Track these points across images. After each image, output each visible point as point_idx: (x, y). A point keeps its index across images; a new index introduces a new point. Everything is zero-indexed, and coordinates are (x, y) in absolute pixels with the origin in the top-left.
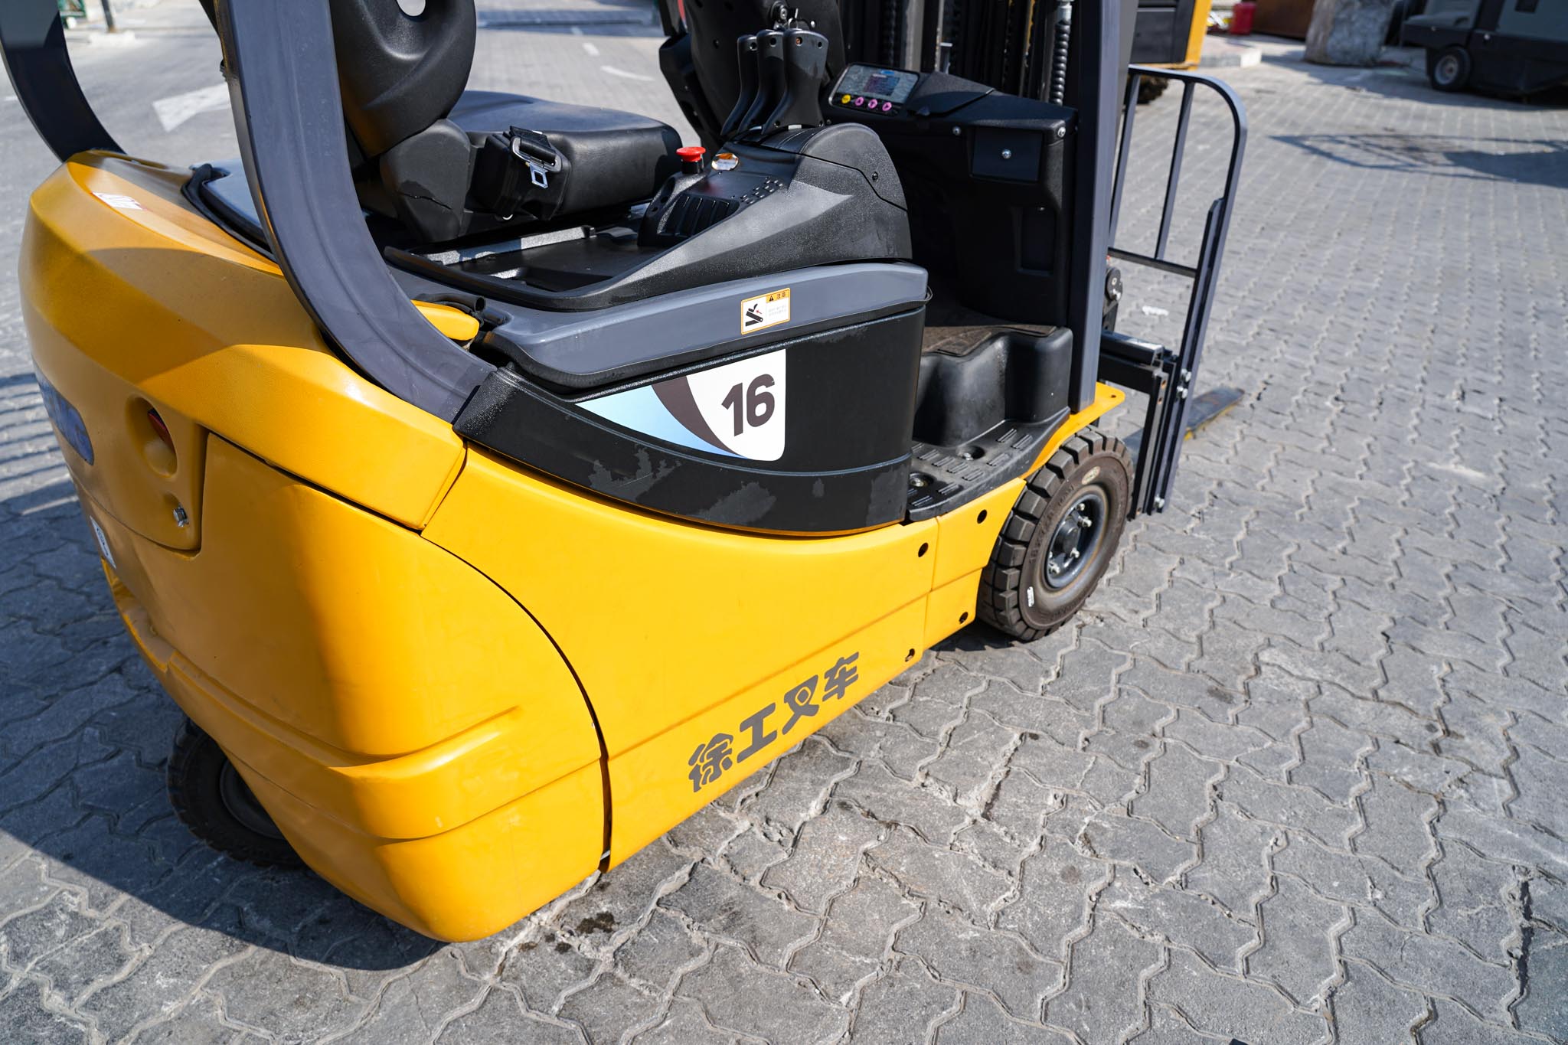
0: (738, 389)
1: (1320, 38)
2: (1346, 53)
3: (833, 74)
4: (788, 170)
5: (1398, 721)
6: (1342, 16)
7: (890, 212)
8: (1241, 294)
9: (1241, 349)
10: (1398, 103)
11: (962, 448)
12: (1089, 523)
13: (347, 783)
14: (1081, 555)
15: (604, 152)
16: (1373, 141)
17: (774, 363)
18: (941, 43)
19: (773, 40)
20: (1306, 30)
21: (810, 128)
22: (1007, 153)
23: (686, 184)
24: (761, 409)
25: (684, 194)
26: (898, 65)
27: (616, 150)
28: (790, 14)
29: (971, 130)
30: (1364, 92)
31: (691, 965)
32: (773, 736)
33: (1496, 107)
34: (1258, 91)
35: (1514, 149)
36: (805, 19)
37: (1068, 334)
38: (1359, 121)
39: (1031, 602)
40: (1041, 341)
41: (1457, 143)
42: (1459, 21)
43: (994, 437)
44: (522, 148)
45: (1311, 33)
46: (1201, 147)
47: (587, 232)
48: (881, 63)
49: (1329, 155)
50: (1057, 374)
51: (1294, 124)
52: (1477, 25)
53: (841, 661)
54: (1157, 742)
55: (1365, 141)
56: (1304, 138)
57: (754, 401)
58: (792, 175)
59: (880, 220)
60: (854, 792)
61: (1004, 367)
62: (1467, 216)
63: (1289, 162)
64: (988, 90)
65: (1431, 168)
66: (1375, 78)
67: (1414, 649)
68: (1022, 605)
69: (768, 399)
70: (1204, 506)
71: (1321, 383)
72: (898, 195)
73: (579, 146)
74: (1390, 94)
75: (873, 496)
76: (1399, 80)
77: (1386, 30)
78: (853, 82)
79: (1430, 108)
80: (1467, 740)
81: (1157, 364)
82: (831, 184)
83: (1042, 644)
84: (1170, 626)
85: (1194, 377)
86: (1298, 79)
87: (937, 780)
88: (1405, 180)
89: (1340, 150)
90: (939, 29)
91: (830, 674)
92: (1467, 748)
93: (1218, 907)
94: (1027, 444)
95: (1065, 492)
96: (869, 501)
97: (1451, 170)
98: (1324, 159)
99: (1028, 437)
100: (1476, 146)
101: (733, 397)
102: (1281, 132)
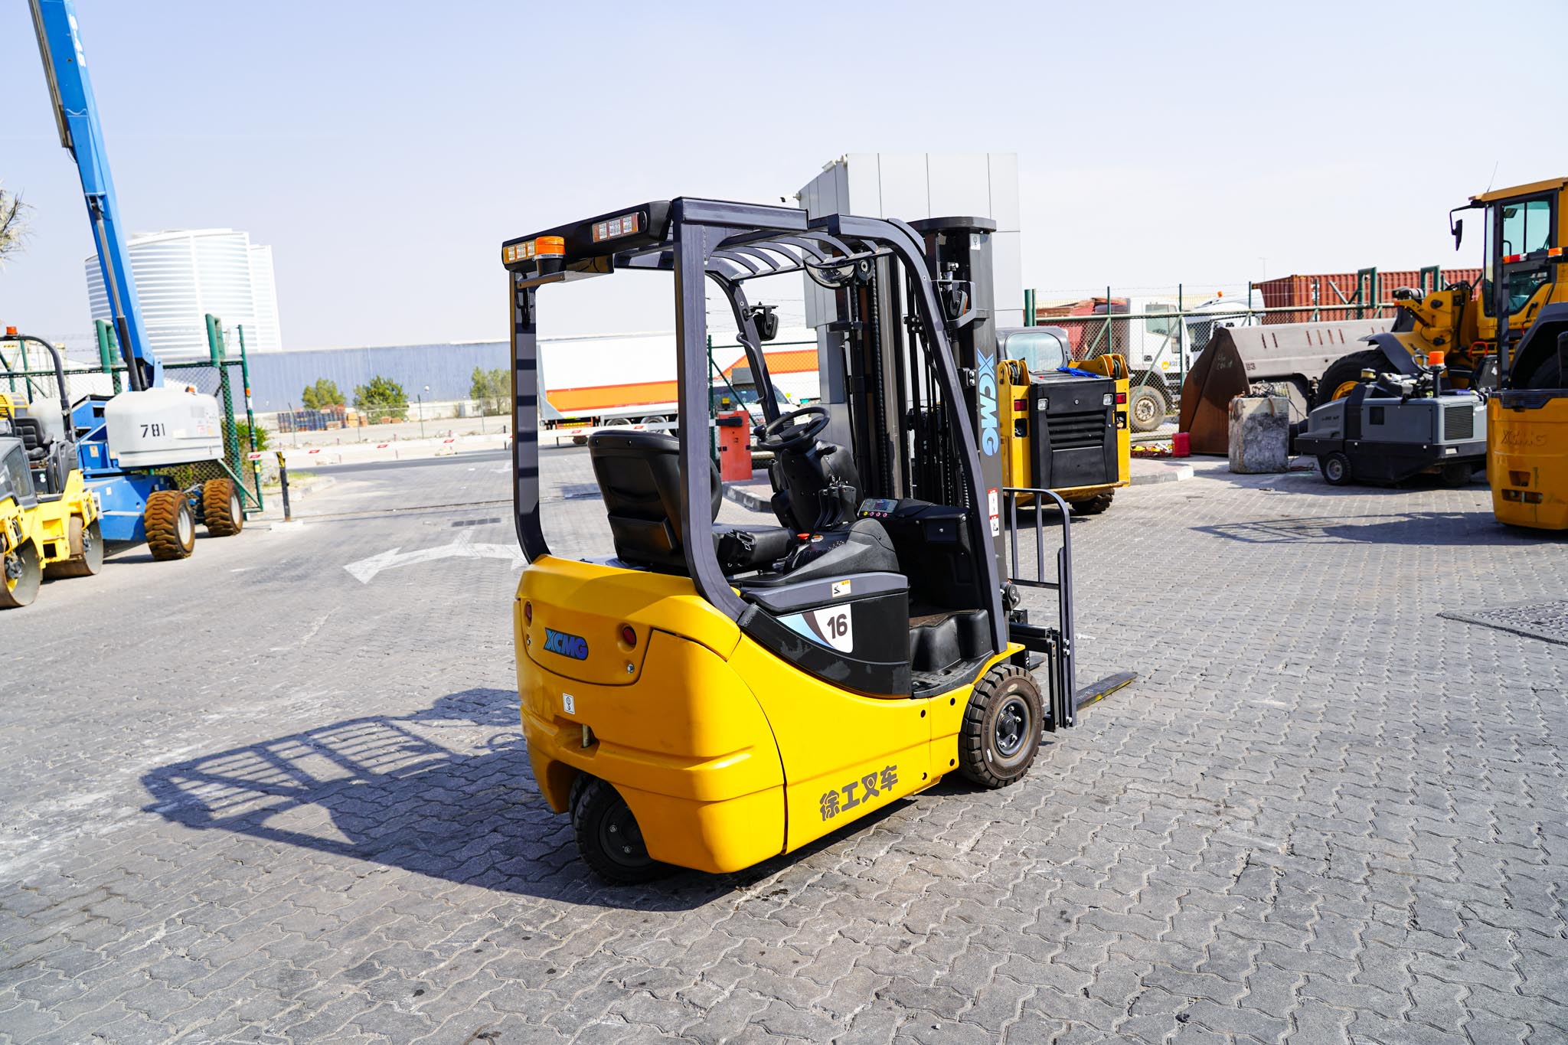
0: (833, 619)
1: (1238, 454)
2: (1260, 464)
3: (859, 503)
4: (845, 537)
5: (1199, 805)
6: (1250, 438)
7: (889, 553)
8: (1148, 625)
9: (1143, 654)
10: (1298, 496)
11: (940, 671)
12: (1020, 719)
13: (690, 775)
14: (1019, 737)
15: (766, 539)
16: (1269, 525)
17: (846, 609)
18: (912, 486)
19: (834, 490)
20: (1227, 450)
21: (851, 522)
22: (942, 530)
23: (801, 548)
24: (842, 629)
25: (802, 552)
26: (891, 496)
27: (771, 537)
28: (837, 479)
29: (924, 522)
30: (1273, 491)
31: (828, 901)
32: (857, 802)
33: (1375, 493)
34: (1188, 497)
35: (1378, 521)
36: (843, 480)
37: (985, 612)
38: (1263, 512)
39: (991, 759)
40: (973, 616)
41: (1336, 520)
42: (1333, 434)
43: (956, 666)
44: (741, 537)
45: (1231, 451)
46: (1137, 540)
47: (759, 572)
48: (883, 496)
49: (1234, 537)
50: (983, 631)
51: (1212, 518)
52: (1346, 436)
53: (888, 768)
54: (1065, 821)
55: (1261, 525)
56: (1218, 527)
57: (839, 625)
58: (847, 539)
59: (884, 555)
60: (902, 846)
61: (956, 631)
62: (1326, 568)
63: (1203, 543)
64: (930, 504)
65: (1310, 539)
66: (1285, 480)
67: (1217, 778)
68: (985, 759)
69: (845, 624)
70: (1106, 729)
71: (1192, 667)
72: (891, 546)
73: (756, 536)
74: (1292, 492)
75: (894, 678)
76: (1304, 480)
77: (1288, 444)
78: (868, 505)
79: (1322, 498)
80: (1236, 809)
81: (1048, 637)
82: (863, 541)
83: (1004, 790)
84: (1078, 779)
85: (1072, 642)
86: (1223, 487)
87: (946, 840)
88: (1287, 548)
89: (1243, 533)
90: (911, 479)
91: (883, 773)
92: (1234, 811)
93: (1089, 870)
94: (973, 667)
95: (998, 695)
96: (892, 681)
97: (1325, 539)
98: (1229, 540)
99: (973, 664)
100: (1349, 522)
101: (831, 622)
102: (1200, 524)
